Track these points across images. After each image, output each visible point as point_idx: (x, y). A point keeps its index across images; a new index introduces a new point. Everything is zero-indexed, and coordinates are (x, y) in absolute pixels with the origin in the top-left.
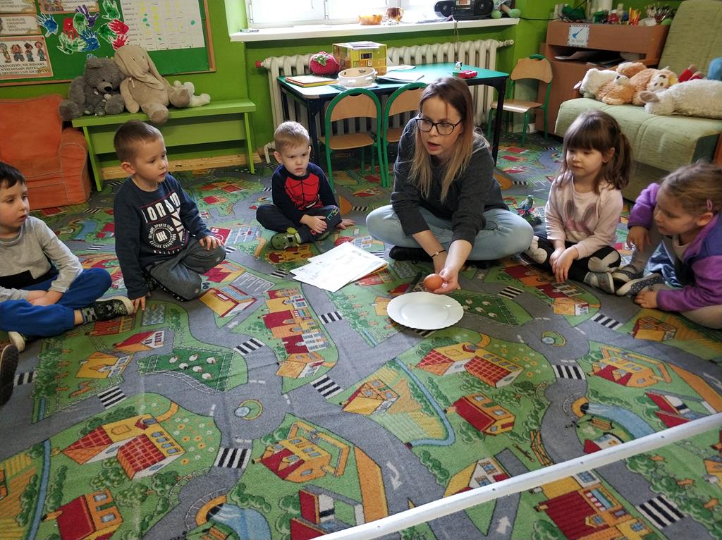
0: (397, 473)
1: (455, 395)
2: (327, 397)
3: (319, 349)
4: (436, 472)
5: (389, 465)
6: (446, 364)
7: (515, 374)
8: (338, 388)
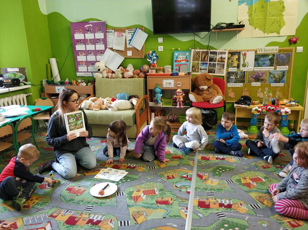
0: (172, 224)
1: (154, 202)
2: (130, 225)
3: (103, 218)
4: (177, 217)
5: (168, 224)
6: (140, 197)
7: (156, 189)
8: (128, 222)
